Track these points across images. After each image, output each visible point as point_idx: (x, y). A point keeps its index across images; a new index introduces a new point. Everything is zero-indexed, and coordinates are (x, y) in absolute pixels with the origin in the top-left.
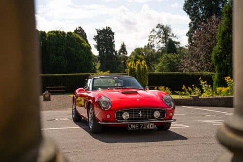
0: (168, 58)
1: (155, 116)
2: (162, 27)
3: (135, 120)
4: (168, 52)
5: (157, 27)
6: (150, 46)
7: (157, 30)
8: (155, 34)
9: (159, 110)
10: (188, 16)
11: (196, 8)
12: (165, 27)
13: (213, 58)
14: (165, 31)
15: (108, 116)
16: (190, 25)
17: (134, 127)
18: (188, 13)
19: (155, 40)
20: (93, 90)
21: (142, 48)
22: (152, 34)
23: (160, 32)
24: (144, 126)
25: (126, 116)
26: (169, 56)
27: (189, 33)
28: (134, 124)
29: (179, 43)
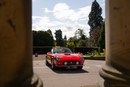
0: (82, 41)
1: (77, 63)
2: (80, 30)
3: (69, 65)
4: (82, 39)
5: (78, 30)
6: (75, 37)
7: (78, 31)
8: (77, 32)
9: (78, 61)
10: (90, 26)
11: (92, 23)
12: (81, 30)
13: (98, 42)
14: (81, 31)
15: (59, 63)
16: (90, 29)
17: (69, 68)
18: (90, 25)
19: (77, 34)
20: (53, 53)
21: (72, 38)
22: (76, 32)
23: (79, 32)
24: (72, 67)
25: (66, 63)
26: (83, 41)
27: (90, 32)
28: (69, 67)
29: (86, 36)
